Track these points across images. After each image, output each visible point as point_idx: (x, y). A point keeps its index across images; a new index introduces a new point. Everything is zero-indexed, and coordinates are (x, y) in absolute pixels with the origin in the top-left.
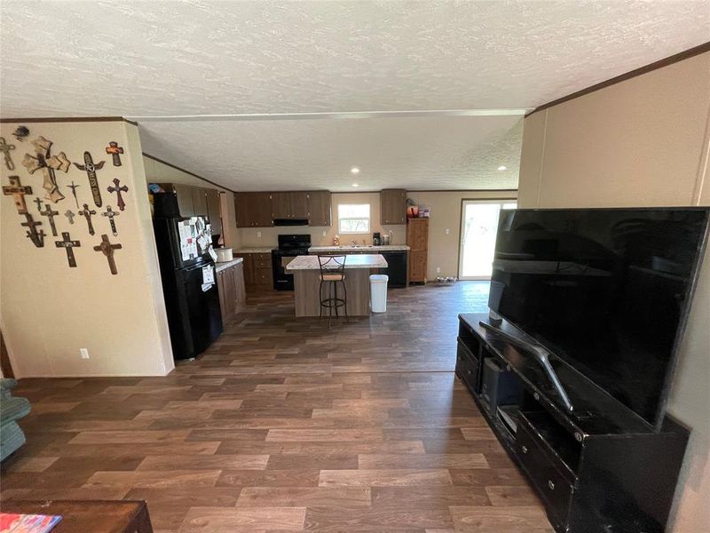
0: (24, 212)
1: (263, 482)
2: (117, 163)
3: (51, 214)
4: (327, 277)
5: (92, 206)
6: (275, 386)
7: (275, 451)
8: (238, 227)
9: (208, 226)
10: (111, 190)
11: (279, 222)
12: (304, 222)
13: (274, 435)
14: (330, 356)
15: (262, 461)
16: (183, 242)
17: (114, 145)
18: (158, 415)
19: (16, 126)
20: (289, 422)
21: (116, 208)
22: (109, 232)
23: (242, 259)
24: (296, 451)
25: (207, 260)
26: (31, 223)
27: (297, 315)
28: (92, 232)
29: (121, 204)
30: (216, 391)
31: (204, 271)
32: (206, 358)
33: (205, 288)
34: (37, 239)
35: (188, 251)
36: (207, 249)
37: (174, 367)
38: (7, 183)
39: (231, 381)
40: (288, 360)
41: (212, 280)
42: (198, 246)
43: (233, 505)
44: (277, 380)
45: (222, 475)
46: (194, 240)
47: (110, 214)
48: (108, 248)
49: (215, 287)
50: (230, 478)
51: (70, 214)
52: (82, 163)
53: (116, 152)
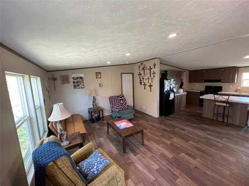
0: (140, 79)
1: (167, 146)
2: (155, 68)
3: (143, 79)
4: (217, 103)
5: (149, 77)
6: (182, 130)
7: (173, 143)
8: (189, 82)
9: (174, 82)
10: (153, 73)
11: (206, 81)
12: (219, 81)
13: (175, 140)
14: (208, 132)
15: (169, 142)
16: (166, 86)
17: (155, 64)
18: (153, 124)
19: (141, 63)
20: (181, 140)
21: (153, 78)
22: (151, 83)
23: (186, 93)
24: (179, 146)
25: (173, 91)
26: (141, 81)
27: (203, 116)
28: (148, 83)
29: (154, 77)
30: (166, 125)
31: (171, 94)
32: (167, 117)
33: (170, 99)
34: (141, 83)
35: (167, 88)
36: (173, 88)
37: (159, 116)
38: (139, 73)
39: (170, 124)
40: (190, 126)
41: (173, 97)
42: (170, 87)
43: (159, 145)
44: (184, 130)
45: (159, 139)
46: (169, 85)
47: (152, 79)
48: (150, 86)
49: (174, 99)
50: (160, 141)
51: (146, 79)
52: (149, 68)
53: (155, 65)
